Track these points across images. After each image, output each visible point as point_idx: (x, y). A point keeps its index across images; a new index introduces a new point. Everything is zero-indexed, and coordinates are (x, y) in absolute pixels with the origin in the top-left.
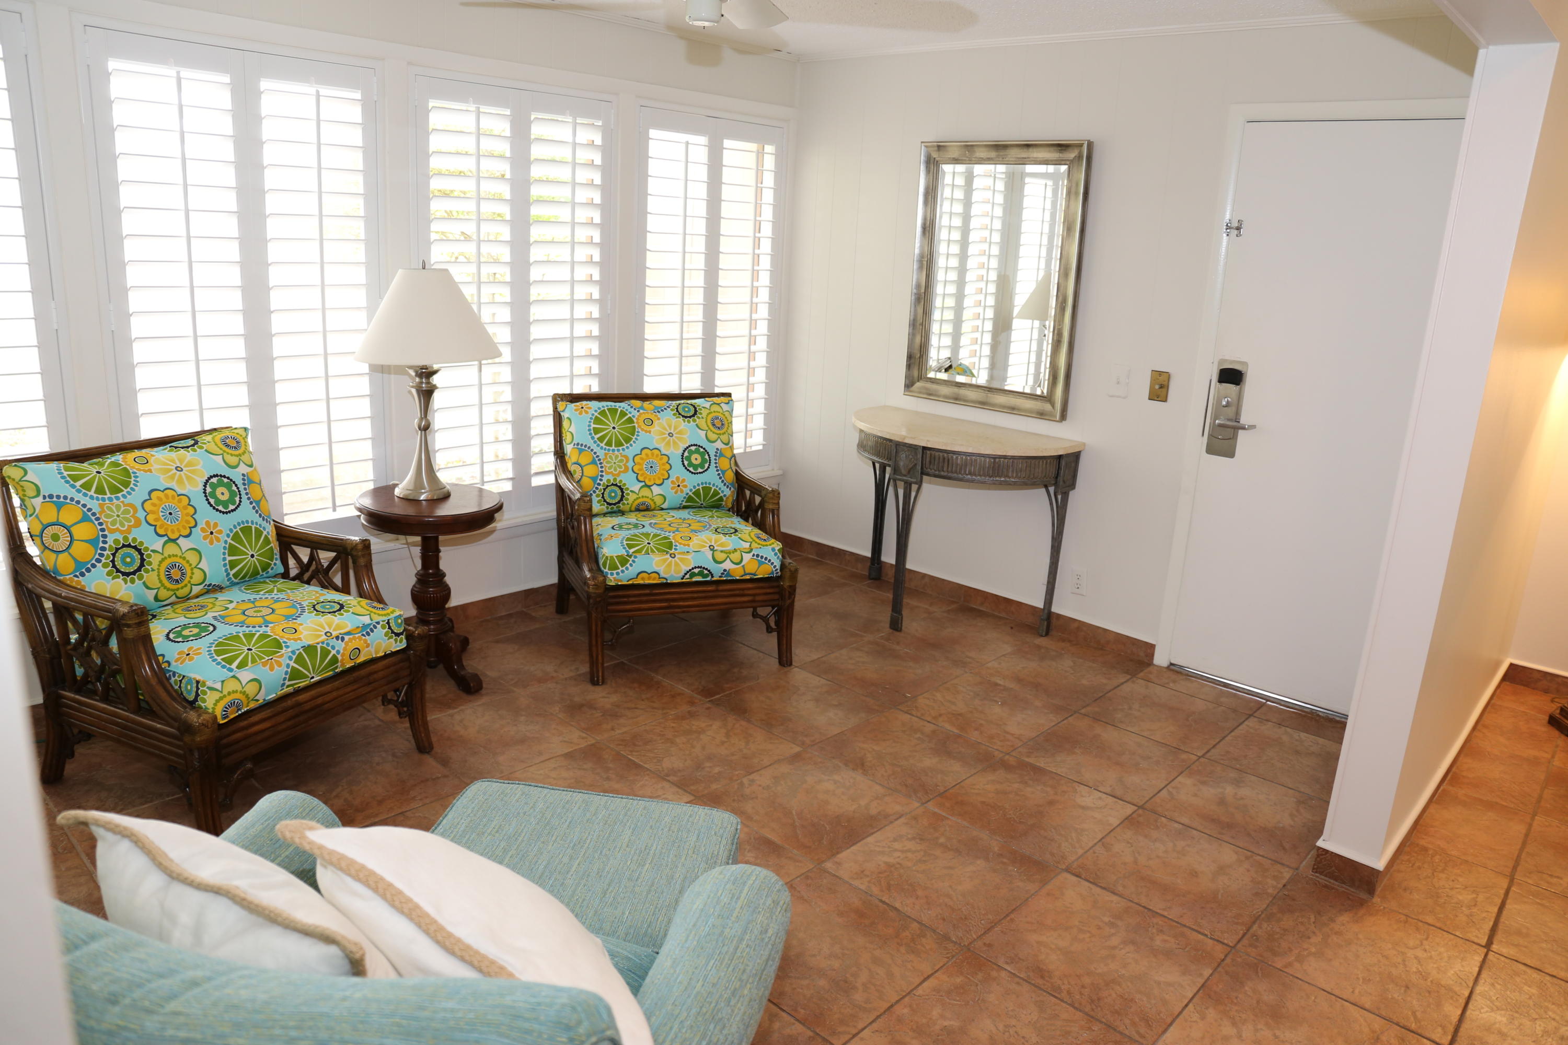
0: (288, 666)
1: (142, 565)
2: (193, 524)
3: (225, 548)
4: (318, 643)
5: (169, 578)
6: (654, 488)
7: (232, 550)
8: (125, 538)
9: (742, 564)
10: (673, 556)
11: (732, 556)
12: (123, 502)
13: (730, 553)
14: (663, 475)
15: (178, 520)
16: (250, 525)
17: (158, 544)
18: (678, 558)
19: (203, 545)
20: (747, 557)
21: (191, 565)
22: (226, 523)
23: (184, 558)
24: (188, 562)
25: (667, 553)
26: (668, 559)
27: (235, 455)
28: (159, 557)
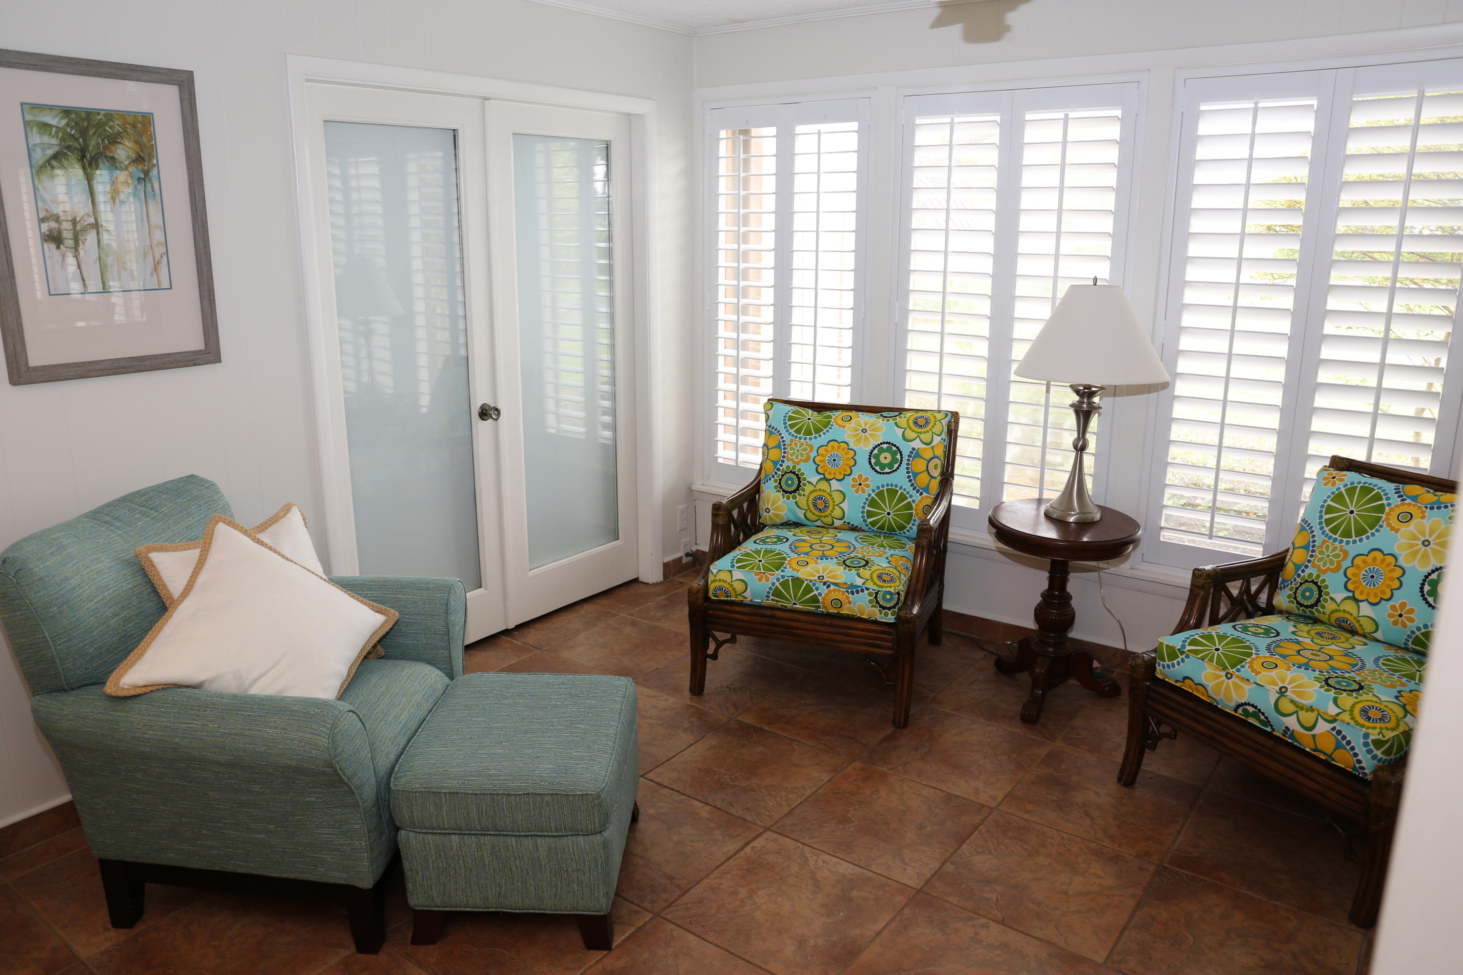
0: (773, 584)
1: (797, 489)
2: (848, 473)
3: (867, 499)
4: (807, 580)
5: (815, 506)
6: (1364, 606)
7: (873, 503)
8: (794, 467)
9: (1313, 732)
10: (1229, 676)
11: (1303, 714)
12: (807, 442)
13: (1302, 708)
14: (1383, 592)
15: (837, 466)
16: (898, 489)
17: (814, 478)
18: (1233, 682)
19: (850, 491)
20: (1323, 727)
21: (834, 502)
22: (876, 481)
23: (831, 496)
24: (833, 499)
25: (1224, 668)
26: (1221, 676)
27: (915, 432)
28: (812, 488)
